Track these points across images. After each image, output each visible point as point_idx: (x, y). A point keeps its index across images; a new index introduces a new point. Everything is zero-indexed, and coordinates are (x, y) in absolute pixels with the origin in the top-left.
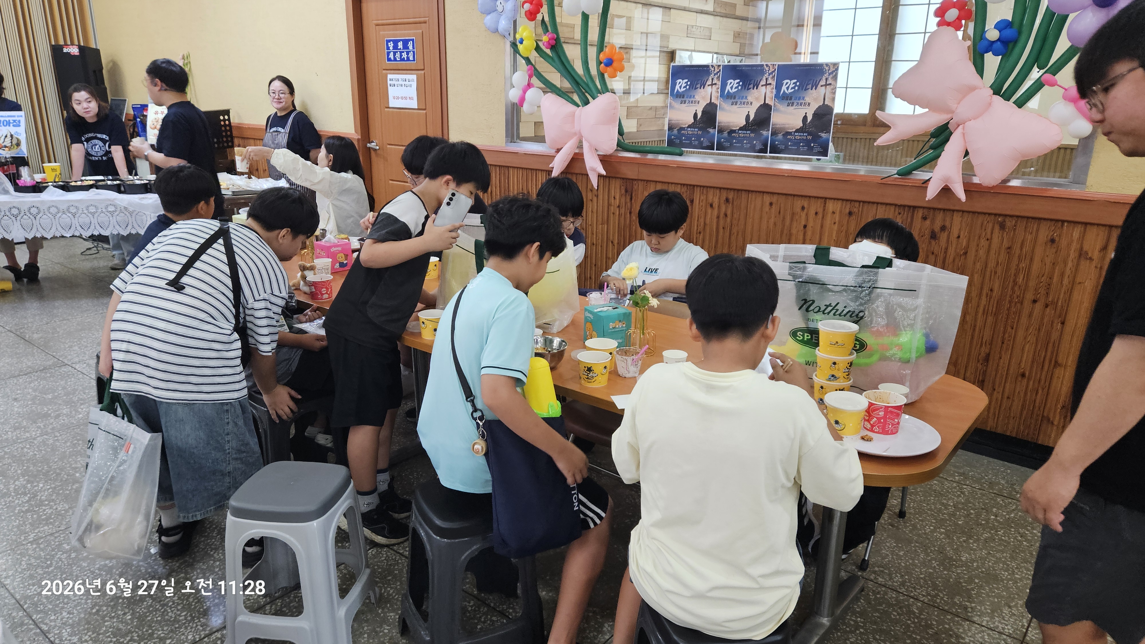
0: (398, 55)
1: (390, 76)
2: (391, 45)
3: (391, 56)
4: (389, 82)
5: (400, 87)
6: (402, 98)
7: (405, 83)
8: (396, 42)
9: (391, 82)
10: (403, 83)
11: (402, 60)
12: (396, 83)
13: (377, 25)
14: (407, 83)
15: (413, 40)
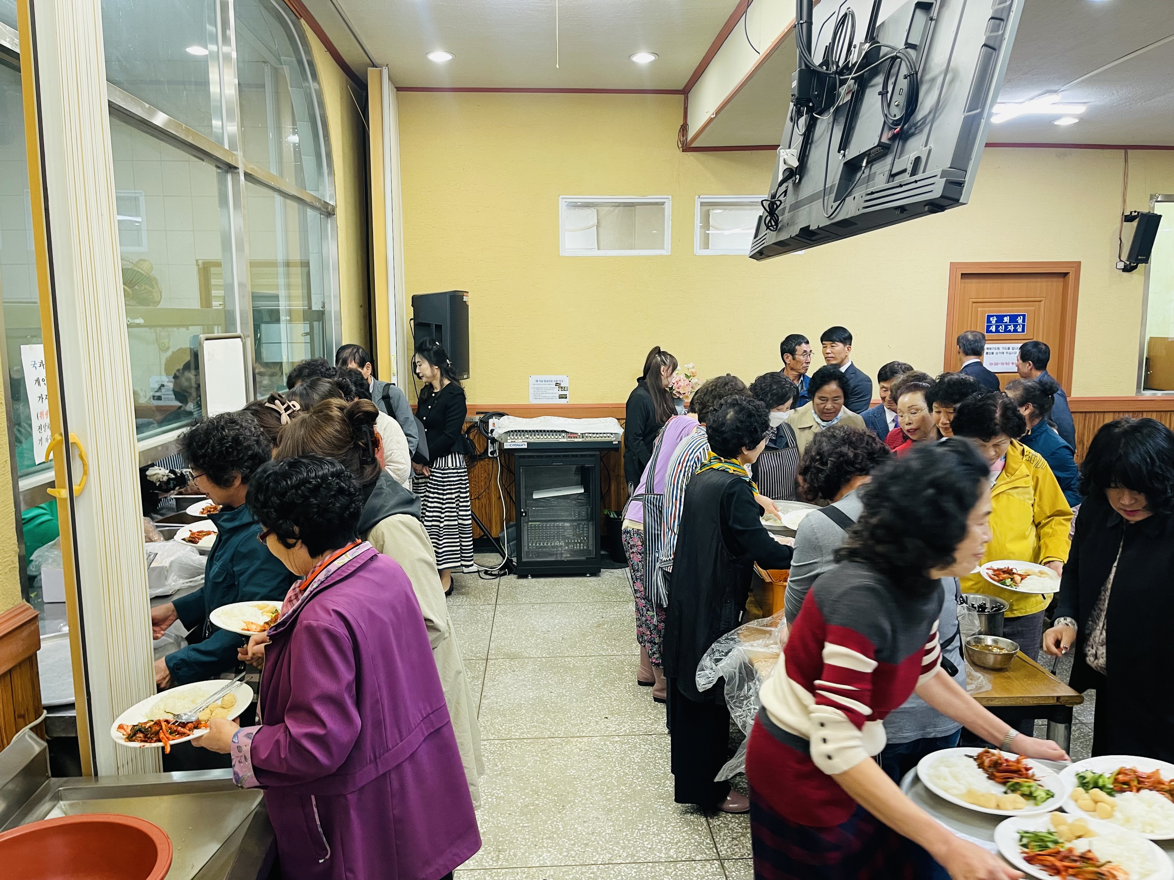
0: (1002, 328)
2: (994, 320)
3: (993, 329)
5: (999, 355)
6: (1003, 364)
7: (1007, 351)
8: (1000, 318)
9: (989, 351)
11: (1006, 331)
13: (973, 302)
14: (1011, 350)
15: (1024, 316)
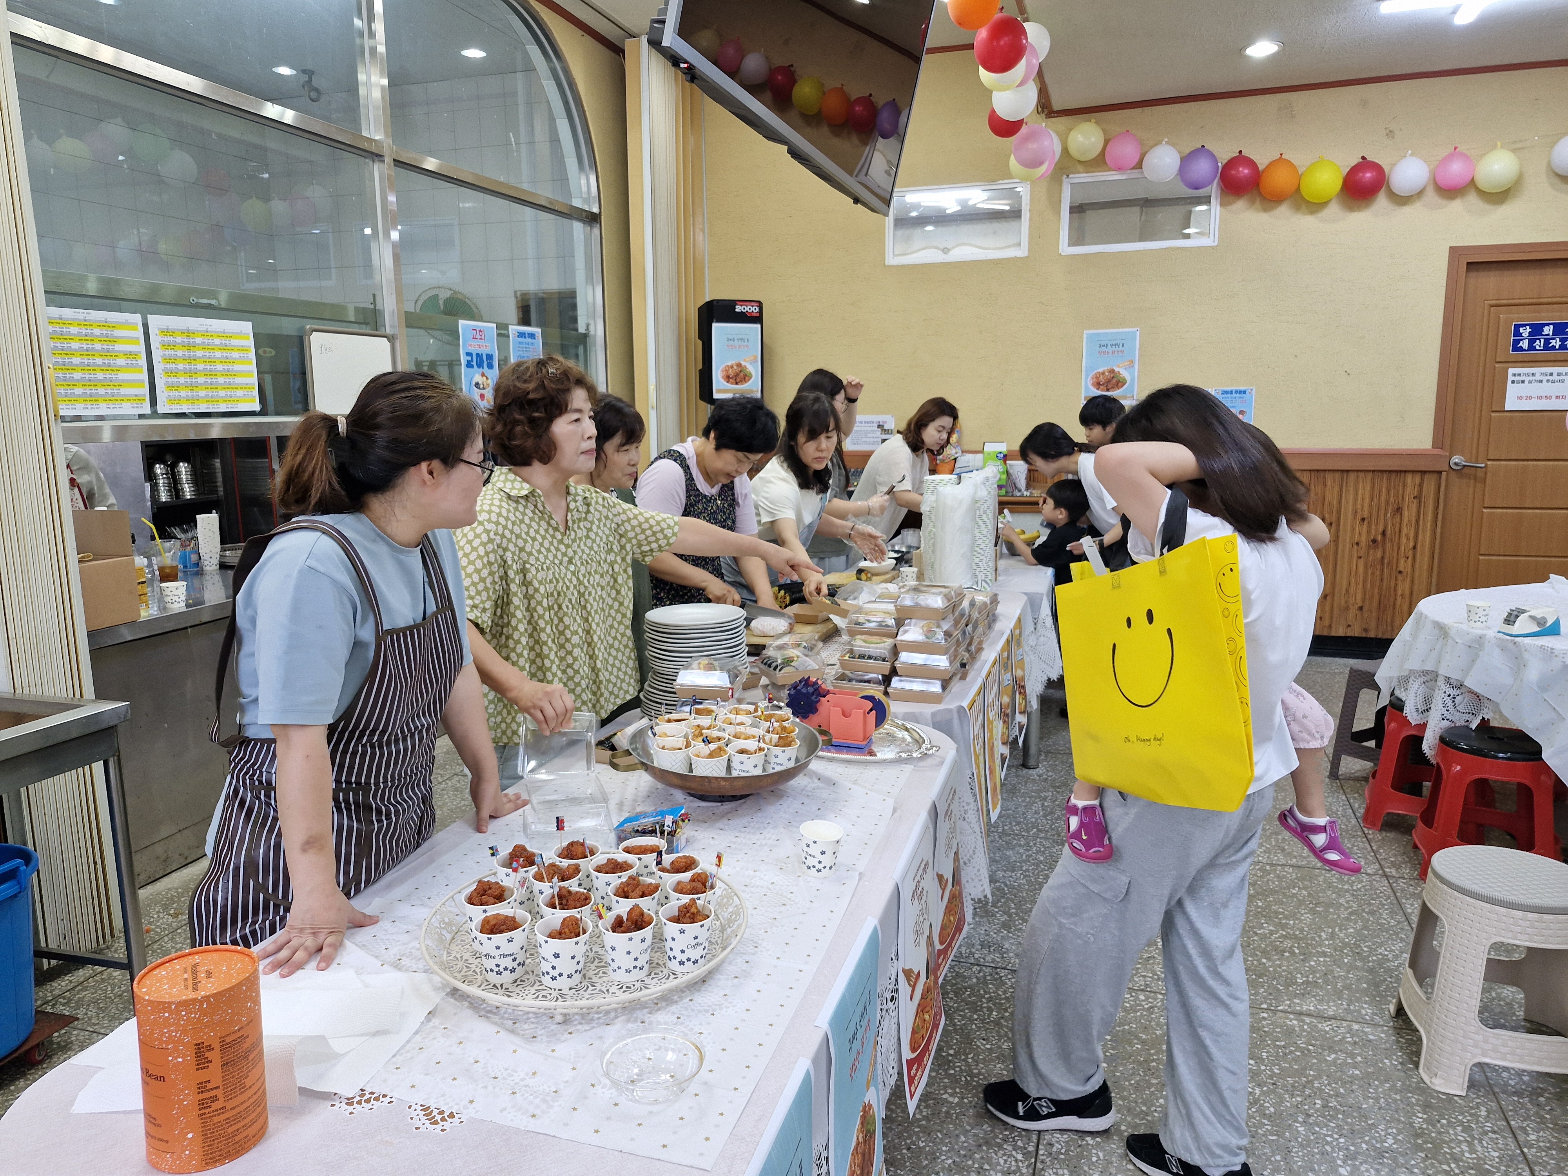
0: (1539, 344)
1: (1511, 371)
2: (1525, 332)
3: (1525, 344)
4: (1510, 378)
5: (1535, 384)
6: (1540, 398)
7: (1549, 378)
8: (1537, 330)
9: (1516, 378)
10: (1545, 378)
11: (1546, 348)
12: (1527, 379)
13: (1492, 306)
